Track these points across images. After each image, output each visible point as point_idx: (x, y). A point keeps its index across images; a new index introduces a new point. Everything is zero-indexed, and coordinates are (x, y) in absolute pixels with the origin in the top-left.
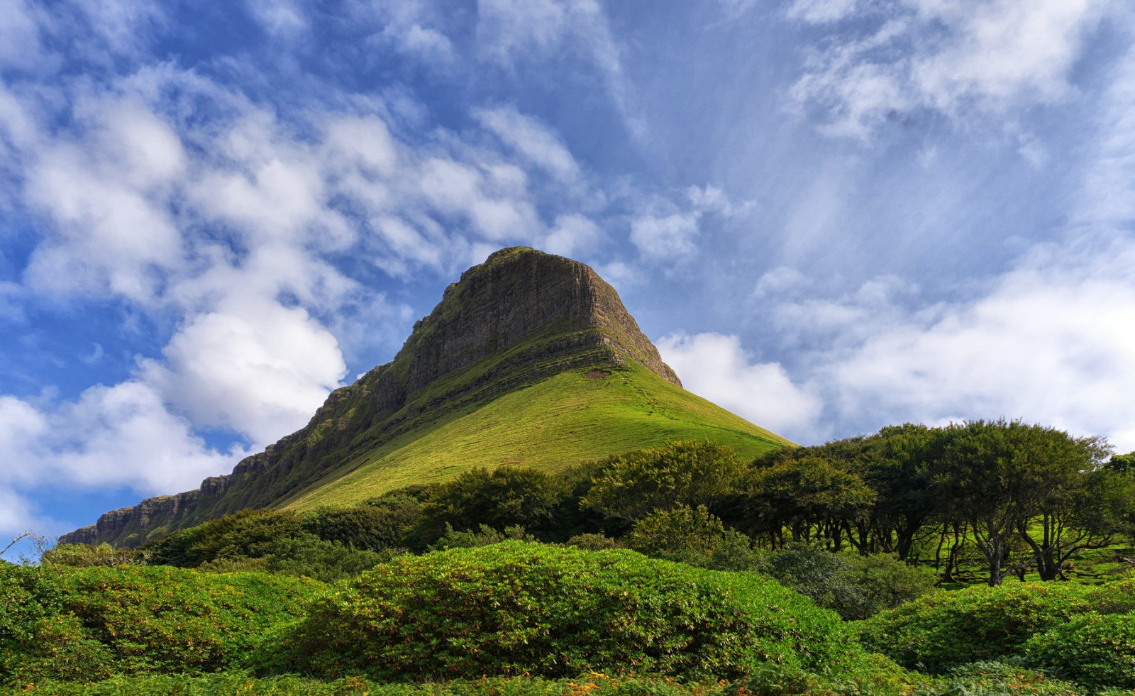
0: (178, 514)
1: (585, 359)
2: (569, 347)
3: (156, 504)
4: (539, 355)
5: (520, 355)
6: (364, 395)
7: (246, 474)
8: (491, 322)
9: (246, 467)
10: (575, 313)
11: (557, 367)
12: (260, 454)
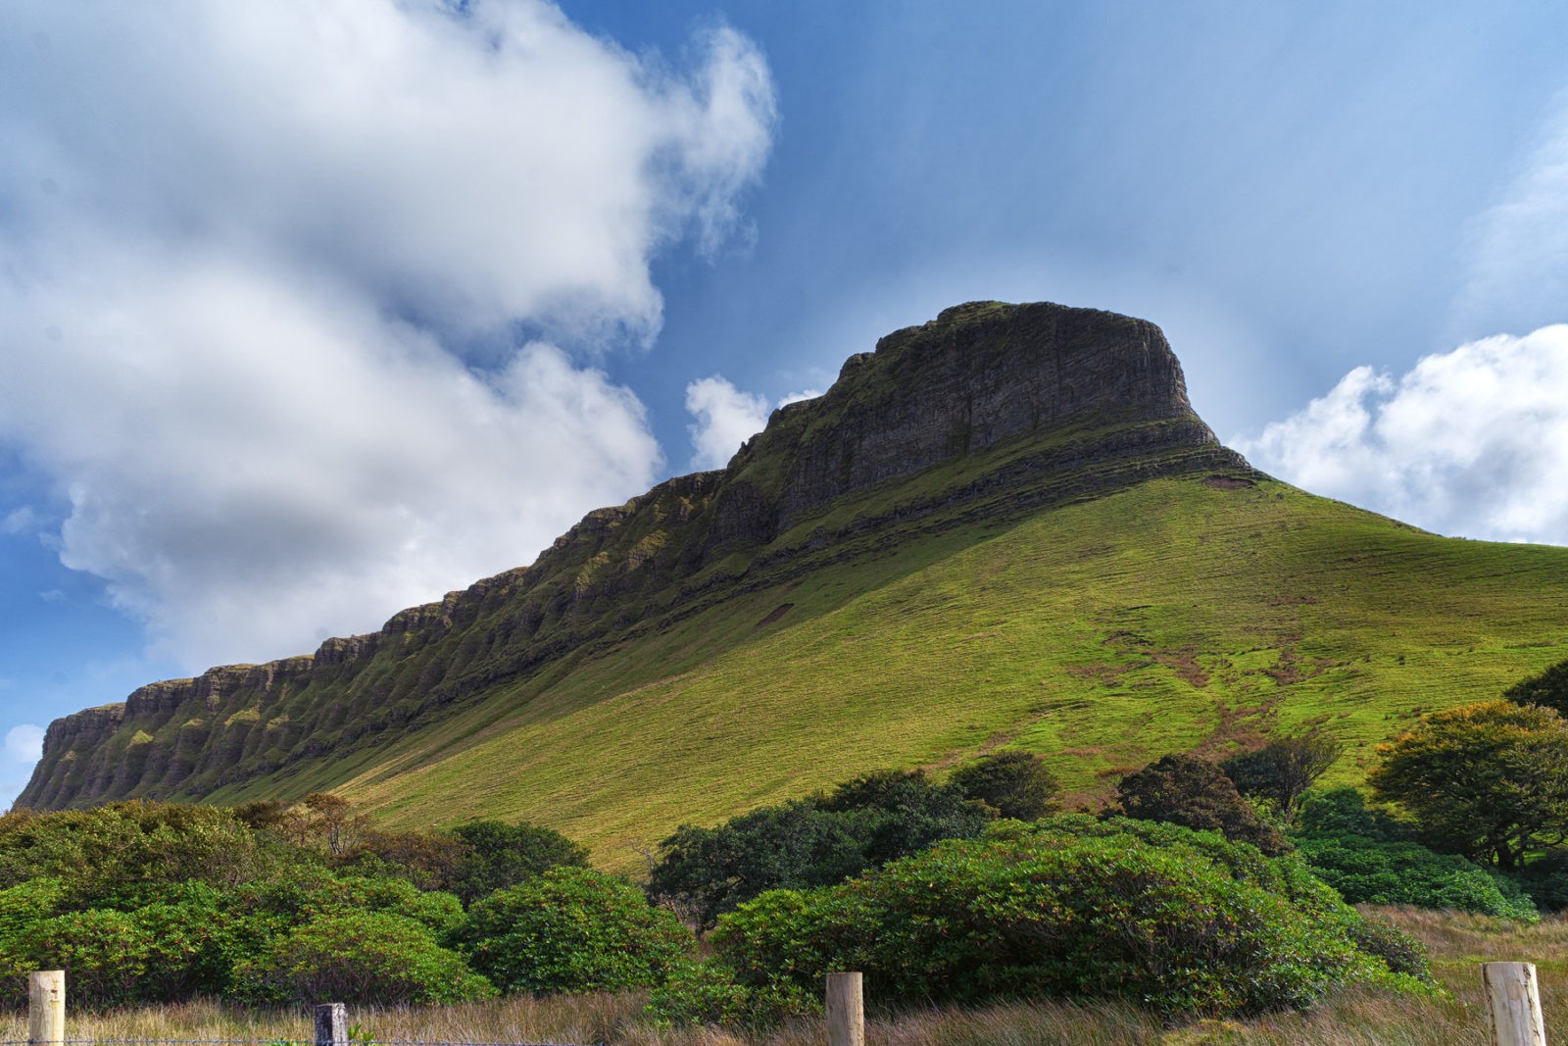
0: (272, 691)
1: (1185, 462)
2: (1144, 443)
3: (231, 675)
4: (1089, 454)
5: (1047, 454)
6: (658, 520)
7: (407, 634)
8: (954, 408)
9: (405, 624)
10: (1143, 394)
11: (1136, 471)
12: (427, 605)
